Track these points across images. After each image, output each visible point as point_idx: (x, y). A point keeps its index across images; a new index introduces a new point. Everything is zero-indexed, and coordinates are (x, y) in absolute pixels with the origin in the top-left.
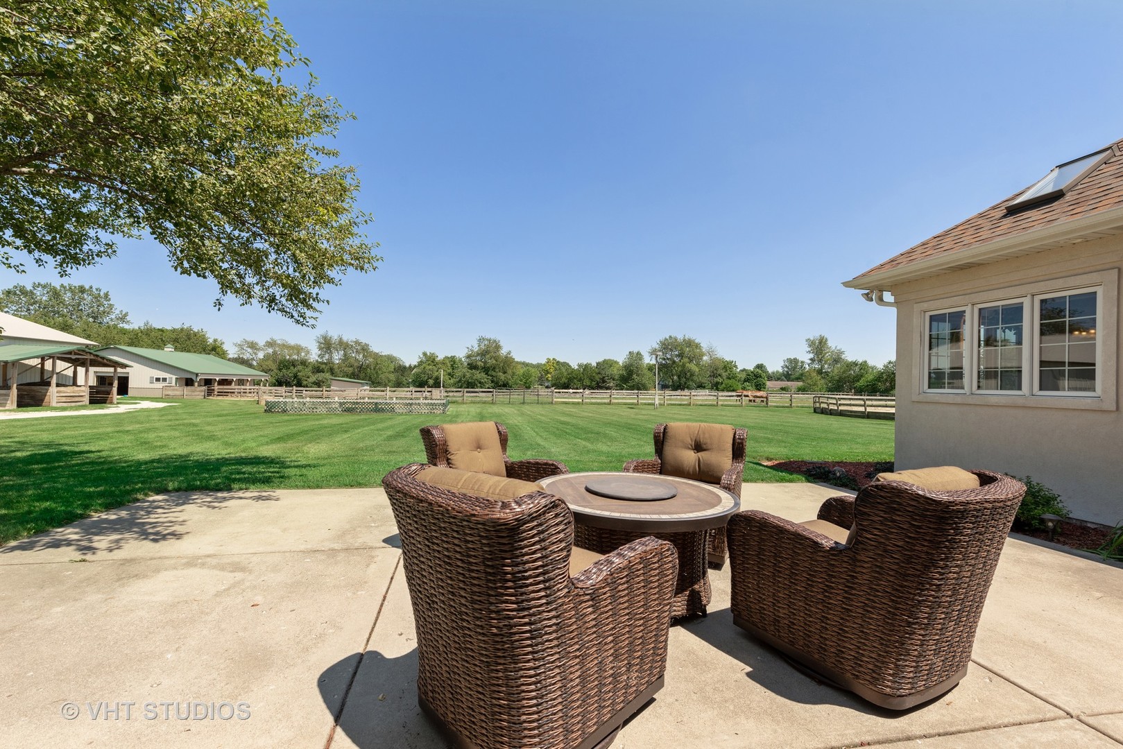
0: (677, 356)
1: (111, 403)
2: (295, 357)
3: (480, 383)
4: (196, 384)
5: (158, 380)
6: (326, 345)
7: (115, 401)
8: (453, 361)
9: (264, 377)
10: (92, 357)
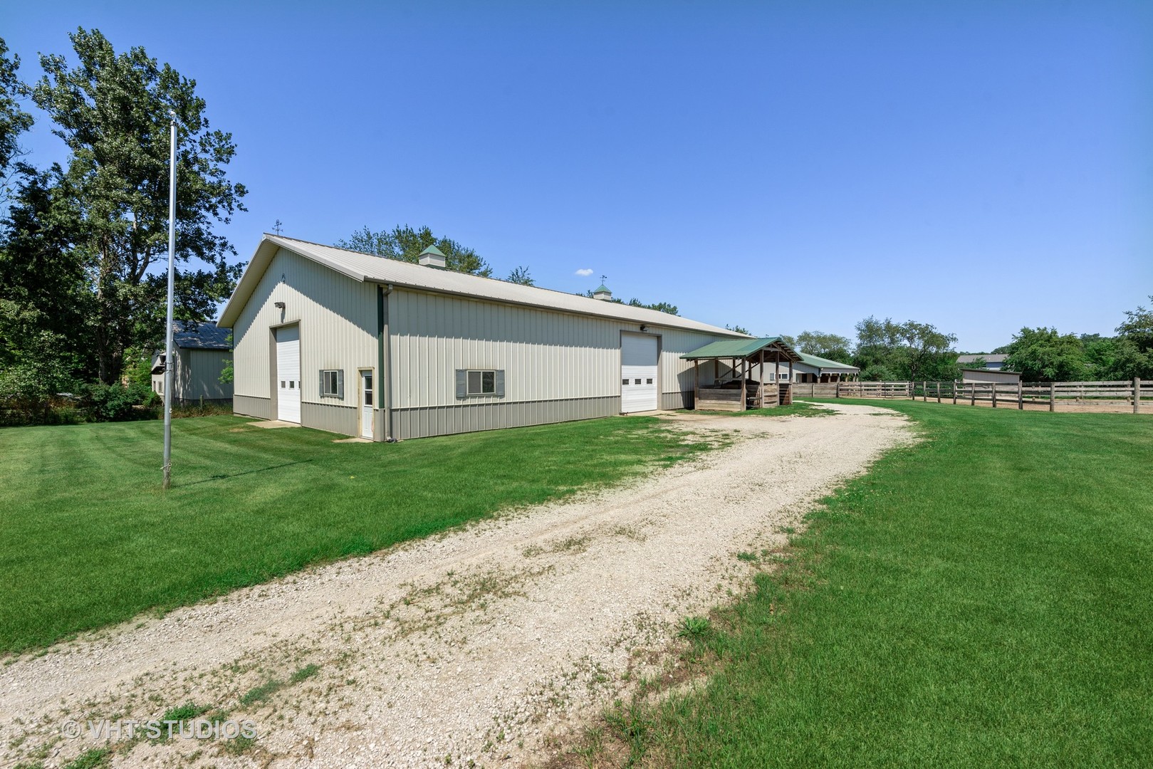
4: (819, 380)
7: (791, 402)
9: (855, 371)
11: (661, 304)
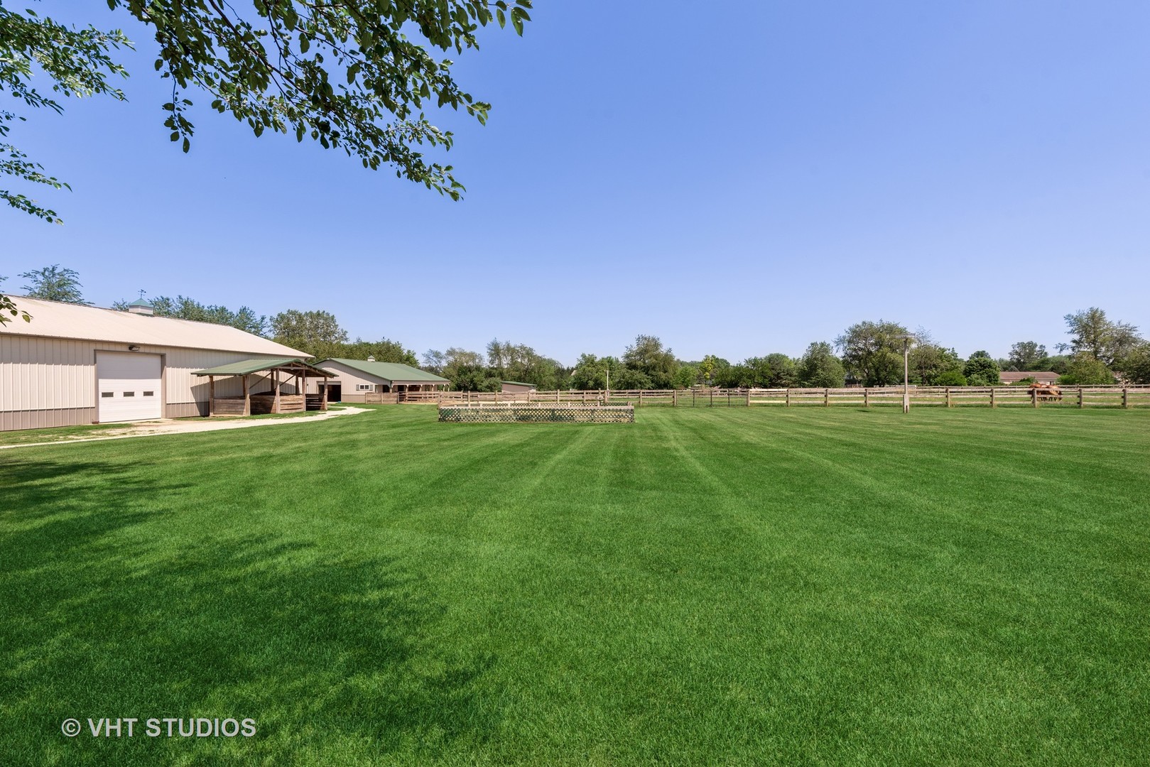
0: (872, 345)
1: (324, 409)
2: (471, 363)
3: (640, 383)
4: (391, 390)
6: (496, 351)
7: (326, 408)
8: (610, 363)
9: (446, 382)
10: (307, 368)
11: (318, 311)
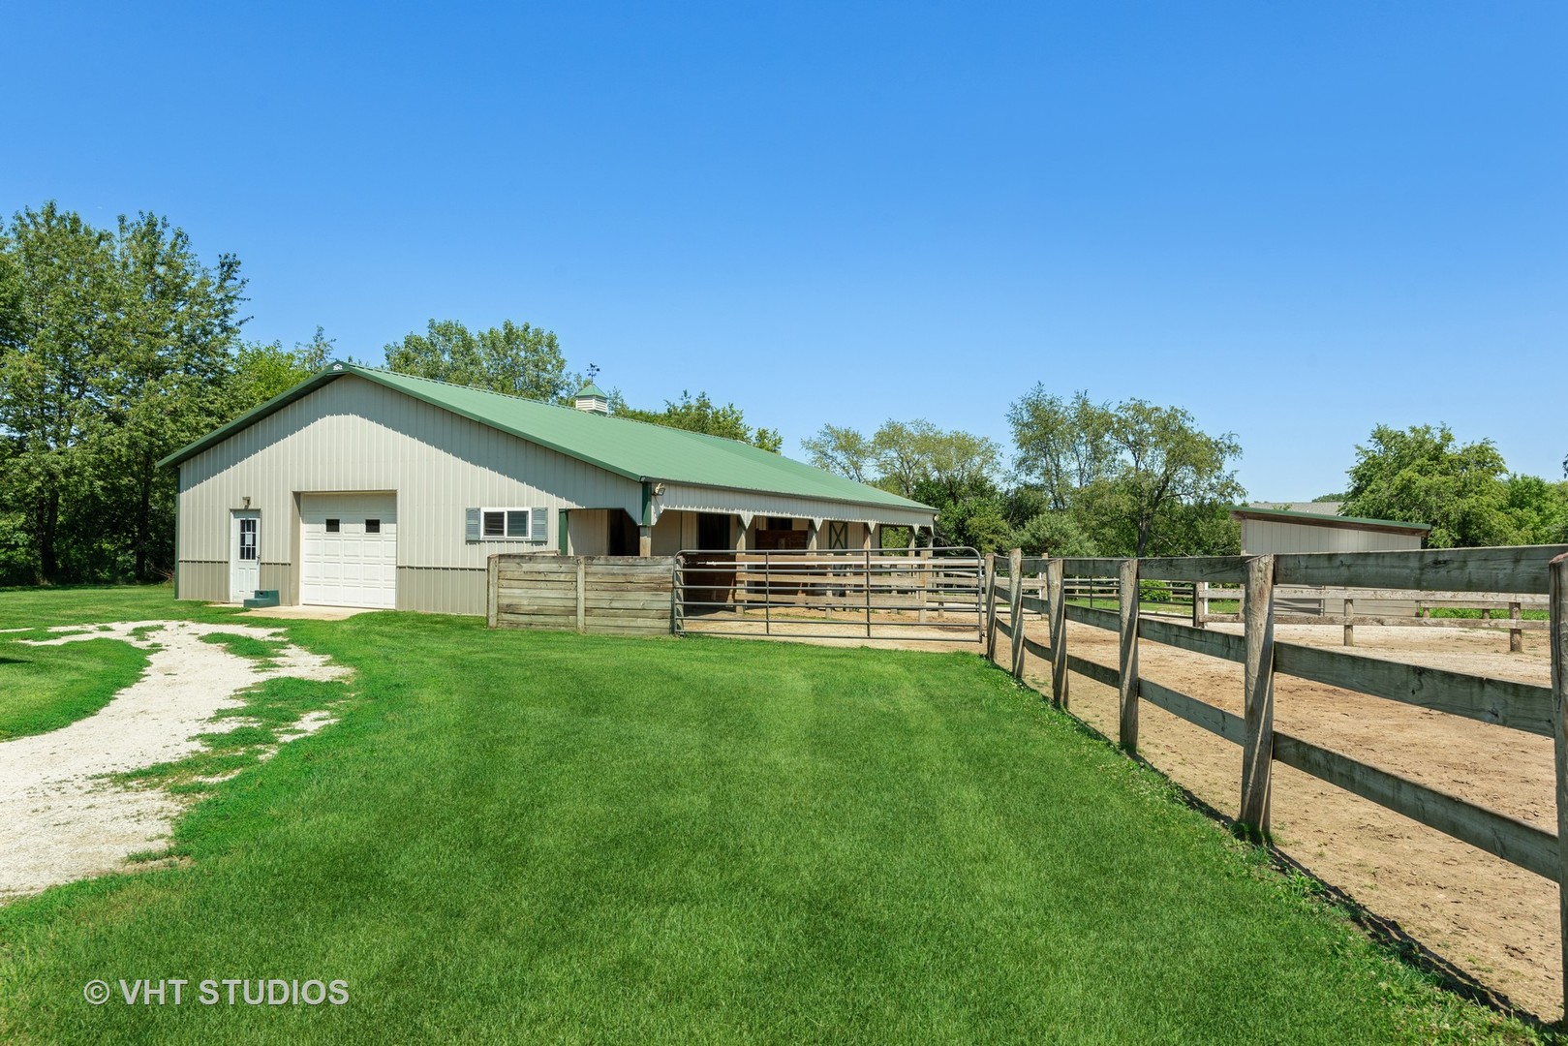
2: (957, 471)
4: (646, 541)
5: (494, 523)
6: (1040, 428)
